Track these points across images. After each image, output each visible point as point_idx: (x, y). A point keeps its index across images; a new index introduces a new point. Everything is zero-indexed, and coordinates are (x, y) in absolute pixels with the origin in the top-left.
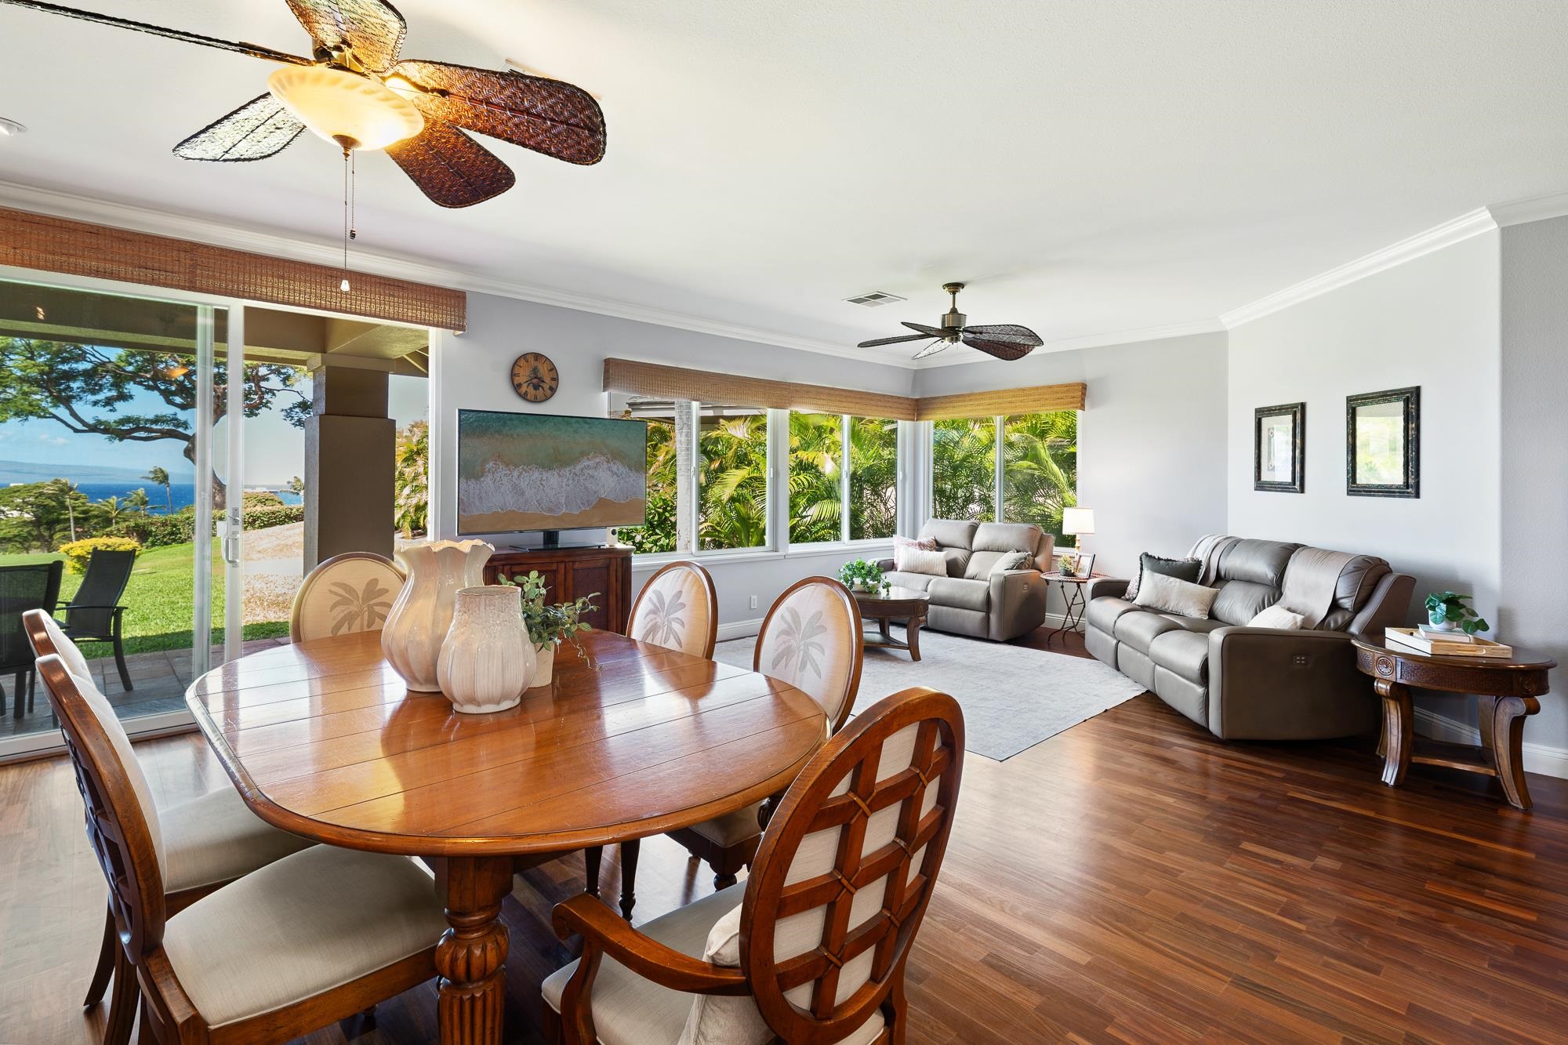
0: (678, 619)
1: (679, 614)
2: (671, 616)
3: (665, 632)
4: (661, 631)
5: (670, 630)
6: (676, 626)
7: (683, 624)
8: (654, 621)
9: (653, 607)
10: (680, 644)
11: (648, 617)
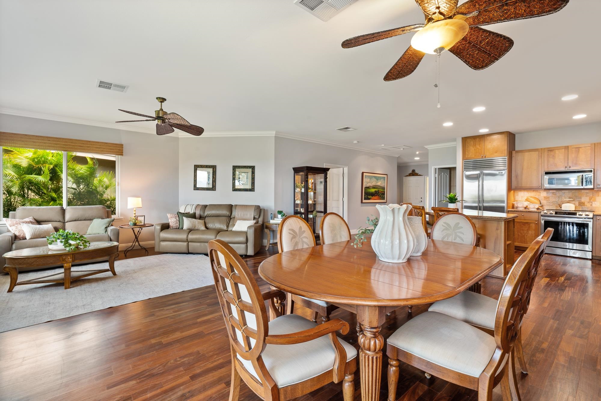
0: (305, 237)
1: (304, 235)
2: (302, 237)
3: (301, 244)
4: (299, 244)
5: (303, 242)
6: (305, 240)
7: (307, 238)
8: (295, 241)
9: (292, 236)
10: (308, 246)
11: (292, 241)
